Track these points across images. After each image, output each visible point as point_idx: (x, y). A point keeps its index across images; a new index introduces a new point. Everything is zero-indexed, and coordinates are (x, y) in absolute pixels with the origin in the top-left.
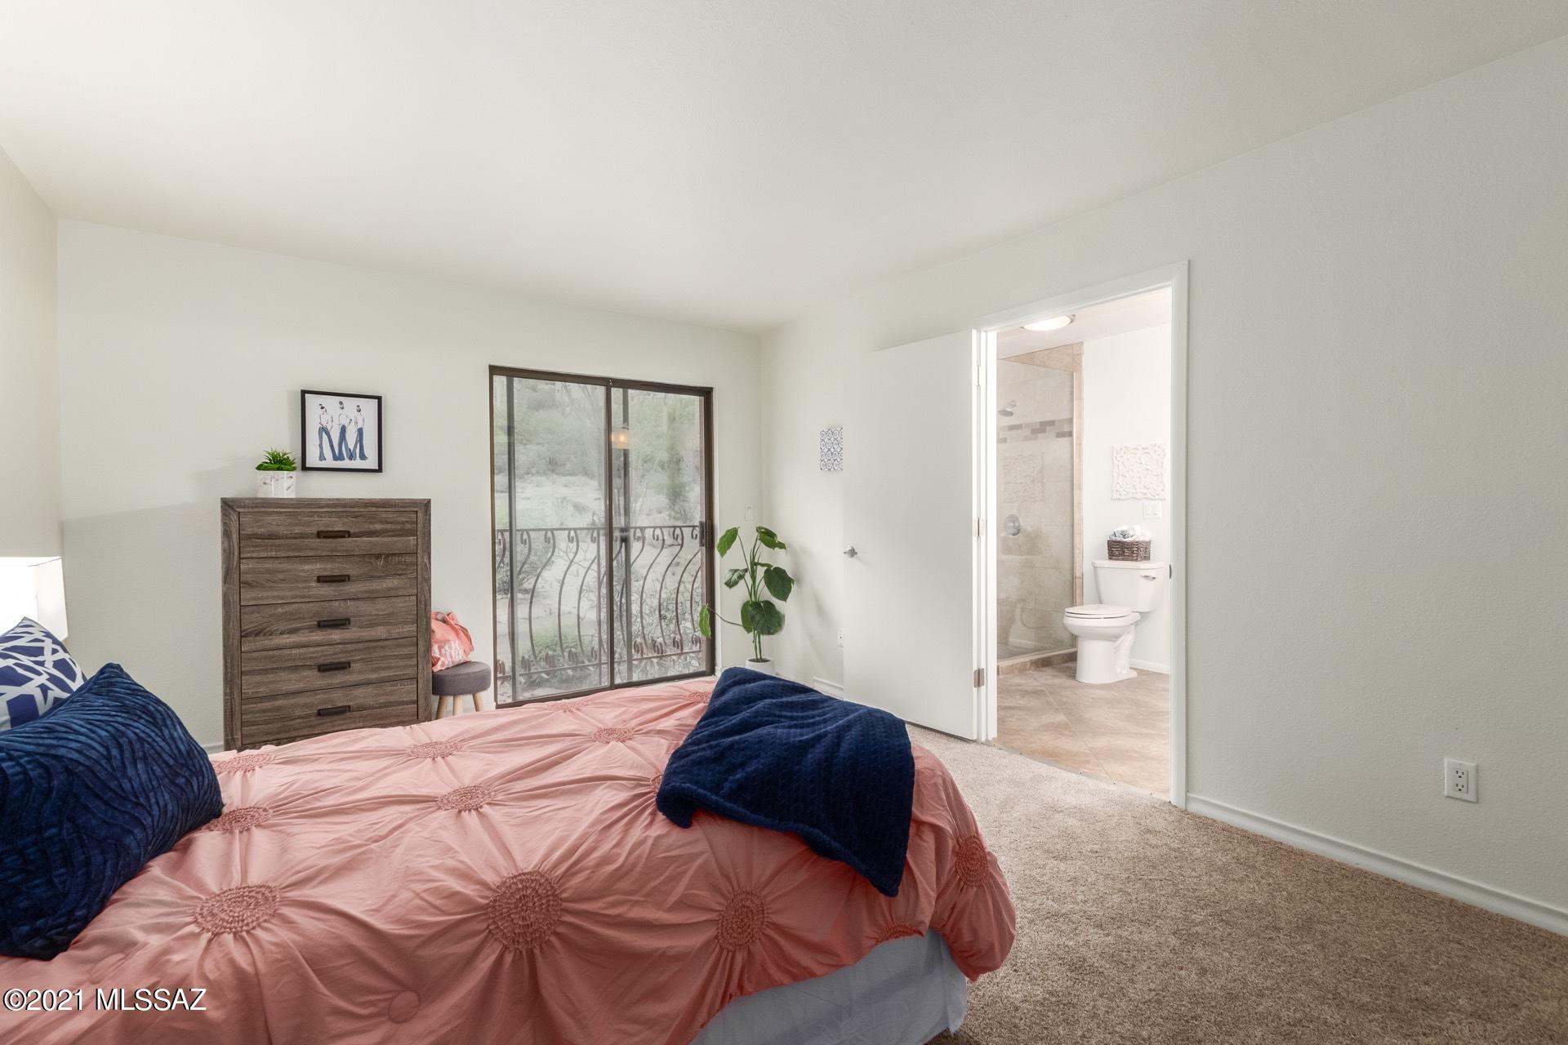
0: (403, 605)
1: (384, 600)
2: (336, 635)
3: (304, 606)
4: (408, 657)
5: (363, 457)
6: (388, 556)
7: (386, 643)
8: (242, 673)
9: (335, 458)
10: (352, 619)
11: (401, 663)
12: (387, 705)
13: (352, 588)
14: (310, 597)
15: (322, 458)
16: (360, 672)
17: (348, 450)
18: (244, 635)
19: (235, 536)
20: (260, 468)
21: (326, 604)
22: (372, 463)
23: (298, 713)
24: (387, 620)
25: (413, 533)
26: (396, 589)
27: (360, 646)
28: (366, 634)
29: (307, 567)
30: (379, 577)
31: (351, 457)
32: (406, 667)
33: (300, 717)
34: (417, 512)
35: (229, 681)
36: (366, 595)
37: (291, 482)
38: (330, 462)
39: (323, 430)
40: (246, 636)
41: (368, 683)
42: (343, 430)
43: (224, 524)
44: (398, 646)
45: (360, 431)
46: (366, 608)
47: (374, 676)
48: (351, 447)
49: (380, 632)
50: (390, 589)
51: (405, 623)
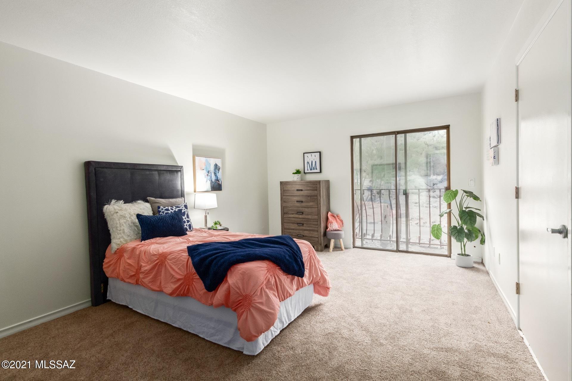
0: (315, 210)
1: (310, 208)
2: (301, 216)
3: (294, 208)
4: (316, 225)
5: (316, 169)
6: (311, 196)
7: (311, 220)
8: (284, 222)
9: (311, 170)
10: (304, 213)
11: (314, 226)
12: (311, 237)
13: (304, 204)
14: (295, 206)
15: (308, 170)
16: (305, 227)
17: (313, 167)
18: (284, 213)
19: (282, 190)
20: (293, 173)
21: (298, 208)
22: (318, 170)
23: (294, 234)
24: (310, 214)
25: (316, 190)
26: (313, 205)
27: (306, 220)
28: (307, 217)
29: (295, 198)
30: (309, 202)
31: (314, 169)
32: (315, 227)
33: (294, 235)
34: (317, 184)
35: (282, 224)
36: (306, 207)
37: (298, 177)
38: (310, 171)
39: (308, 163)
40: (285, 214)
41: (307, 230)
42: (312, 162)
43: (281, 187)
44: (313, 221)
45: (316, 162)
46: (306, 210)
47: (308, 228)
48: (314, 166)
49: (310, 217)
50: (311, 205)
51: (315, 215)
